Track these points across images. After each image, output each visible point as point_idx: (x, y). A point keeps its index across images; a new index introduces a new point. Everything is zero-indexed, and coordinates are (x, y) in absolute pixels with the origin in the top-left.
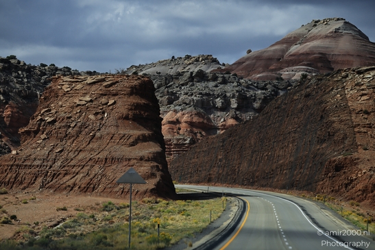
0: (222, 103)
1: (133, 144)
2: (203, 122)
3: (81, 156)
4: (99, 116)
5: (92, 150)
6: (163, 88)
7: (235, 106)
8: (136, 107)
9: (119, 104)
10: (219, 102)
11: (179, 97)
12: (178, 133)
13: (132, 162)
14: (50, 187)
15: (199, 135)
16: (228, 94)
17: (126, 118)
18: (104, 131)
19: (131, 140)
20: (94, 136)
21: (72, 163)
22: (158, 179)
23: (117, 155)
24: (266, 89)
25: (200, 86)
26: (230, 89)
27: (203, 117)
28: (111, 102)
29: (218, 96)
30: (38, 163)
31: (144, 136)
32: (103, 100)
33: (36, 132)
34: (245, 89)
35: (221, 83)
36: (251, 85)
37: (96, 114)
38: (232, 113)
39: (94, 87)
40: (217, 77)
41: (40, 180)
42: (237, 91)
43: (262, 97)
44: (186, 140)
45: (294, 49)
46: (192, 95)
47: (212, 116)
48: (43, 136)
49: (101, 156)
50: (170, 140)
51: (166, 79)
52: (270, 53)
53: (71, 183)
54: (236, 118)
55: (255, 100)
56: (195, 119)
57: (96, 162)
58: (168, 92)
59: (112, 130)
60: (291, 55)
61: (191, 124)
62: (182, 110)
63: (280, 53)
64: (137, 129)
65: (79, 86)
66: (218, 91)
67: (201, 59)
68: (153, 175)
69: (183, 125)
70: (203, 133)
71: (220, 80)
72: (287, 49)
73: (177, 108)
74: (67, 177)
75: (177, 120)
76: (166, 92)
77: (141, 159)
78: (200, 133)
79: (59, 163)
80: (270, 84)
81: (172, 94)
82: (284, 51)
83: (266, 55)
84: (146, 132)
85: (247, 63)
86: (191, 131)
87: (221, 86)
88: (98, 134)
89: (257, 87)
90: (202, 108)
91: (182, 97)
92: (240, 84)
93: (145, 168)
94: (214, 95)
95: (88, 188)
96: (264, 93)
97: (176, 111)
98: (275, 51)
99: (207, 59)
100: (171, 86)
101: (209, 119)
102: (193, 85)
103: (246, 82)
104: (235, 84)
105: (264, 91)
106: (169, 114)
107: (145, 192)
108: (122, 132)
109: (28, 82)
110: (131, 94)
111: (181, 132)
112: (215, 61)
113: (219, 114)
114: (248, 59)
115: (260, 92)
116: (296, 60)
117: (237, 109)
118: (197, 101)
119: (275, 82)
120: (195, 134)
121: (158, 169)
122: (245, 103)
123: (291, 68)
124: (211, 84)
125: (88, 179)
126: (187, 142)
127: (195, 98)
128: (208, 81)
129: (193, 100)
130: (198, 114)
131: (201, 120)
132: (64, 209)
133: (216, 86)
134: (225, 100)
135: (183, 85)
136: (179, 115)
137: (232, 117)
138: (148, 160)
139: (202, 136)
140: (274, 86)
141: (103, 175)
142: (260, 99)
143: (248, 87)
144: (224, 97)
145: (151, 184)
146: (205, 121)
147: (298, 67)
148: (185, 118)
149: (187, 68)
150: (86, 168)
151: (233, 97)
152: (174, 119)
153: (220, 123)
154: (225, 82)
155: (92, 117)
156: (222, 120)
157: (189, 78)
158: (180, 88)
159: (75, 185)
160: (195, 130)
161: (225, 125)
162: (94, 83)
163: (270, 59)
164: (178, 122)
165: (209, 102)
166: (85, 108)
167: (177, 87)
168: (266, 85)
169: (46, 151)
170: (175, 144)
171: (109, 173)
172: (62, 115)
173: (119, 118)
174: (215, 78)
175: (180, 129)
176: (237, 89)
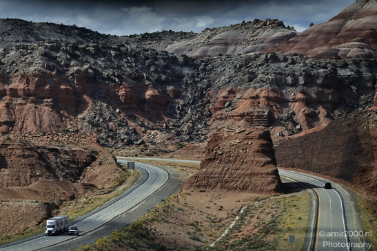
0: (292, 81)
1: (263, 166)
2: (277, 97)
3: (238, 172)
4: (245, 151)
5: (243, 169)
6: (244, 68)
7: (302, 82)
8: (263, 145)
9: (254, 144)
10: (289, 80)
11: (257, 76)
12: (258, 106)
13: (263, 175)
14: (225, 188)
15: (274, 107)
16: (297, 73)
17: (258, 151)
18: (248, 159)
19: (262, 164)
20: (243, 161)
21: (234, 176)
22: (276, 184)
23: (256, 171)
24: (327, 68)
25: (274, 66)
26: (298, 68)
27: (277, 93)
28: (250, 143)
29: (289, 75)
30: (217, 175)
31: (268, 161)
32: (246, 142)
33: (214, 159)
34: (310, 69)
35: (290, 64)
36: (315, 64)
37: (243, 149)
38: (300, 88)
39: (240, 135)
40: (288, 59)
41: (219, 184)
42: (304, 71)
43: (324, 74)
44: (264, 112)
45: (350, 24)
46: (268, 74)
47: (284, 91)
48: (218, 161)
49: (249, 172)
50: (252, 112)
51: (246, 61)
52: (330, 28)
53: (235, 186)
54: (303, 92)
55: (318, 77)
56: (271, 95)
57: (246, 175)
58: (248, 72)
59: (252, 158)
60: (347, 30)
61: (268, 98)
62: (260, 87)
63: (338, 28)
64: (264, 157)
65: (232, 134)
66: (288, 70)
67: (268, 23)
68: (274, 182)
69: (262, 100)
70: (278, 106)
71: (290, 61)
72: (344, 23)
73: (256, 85)
74: (233, 183)
75: (257, 95)
76: (247, 73)
77: (268, 174)
78: (276, 106)
79: (227, 176)
80: (330, 63)
81: (252, 73)
82: (341, 26)
83: (326, 29)
84: (269, 159)
85: (311, 36)
86: (268, 105)
87: (291, 66)
88: (245, 161)
89: (319, 66)
90: (276, 85)
91: (260, 76)
92: (305, 65)
93: (270, 178)
94: (285, 74)
95: (244, 189)
96: (325, 72)
97: (255, 88)
98: (333, 26)
99: (273, 23)
100: (250, 66)
101: (282, 94)
102: (268, 66)
103: (311, 63)
104: (302, 64)
105: (324, 70)
106: (250, 90)
107: (271, 190)
108: (257, 159)
109: (136, 66)
110: (259, 138)
111: (260, 105)
112: (281, 25)
113: (290, 89)
114: (311, 32)
115: (322, 70)
116: (351, 35)
117: (304, 85)
118: (272, 79)
119: (334, 61)
120: (272, 106)
121: (276, 179)
122: (310, 79)
123: (346, 44)
124: (283, 64)
125: (243, 184)
126: (266, 114)
127: (270, 77)
128: (280, 62)
129: (269, 79)
130: (273, 90)
131: (276, 95)
132: (239, 201)
133: (287, 66)
134: (294, 78)
135: (260, 65)
136: (258, 91)
137: (300, 92)
138: (271, 174)
139: (277, 108)
140: (333, 65)
141: (250, 182)
142: (322, 77)
143: (312, 67)
144: (293, 75)
145: (273, 186)
146: (279, 96)
147: (352, 43)
148: (263, 94)
149: (257, 32)
150: (241, 179)
151: (301, 75)
152: (254, 95)
153: (291, 97)
154: (293, 62)
155: (241, 151)
156: (293, 94)
157: (265, 60)
158: (258, 68)
159: (237, 187)
160: (272, 103)
161: (295, 99)
162: (240, 132)
163: (329, 33)
164: (257, 97)
165: (281, 79)
166: (237, 146)
167: (255, 67)
168: (326, 64)
169: (220, 169)
170: (256, 116)
171: (253, 181)
172: (226, 150)
173: (255, 152)
174: (285, 60)
175: (259, 103)
176: (303, 68)
